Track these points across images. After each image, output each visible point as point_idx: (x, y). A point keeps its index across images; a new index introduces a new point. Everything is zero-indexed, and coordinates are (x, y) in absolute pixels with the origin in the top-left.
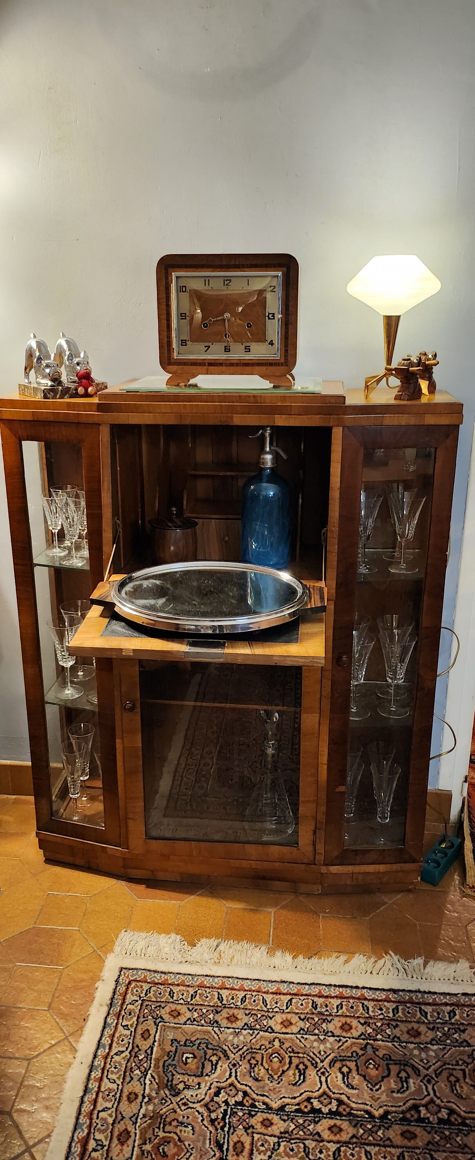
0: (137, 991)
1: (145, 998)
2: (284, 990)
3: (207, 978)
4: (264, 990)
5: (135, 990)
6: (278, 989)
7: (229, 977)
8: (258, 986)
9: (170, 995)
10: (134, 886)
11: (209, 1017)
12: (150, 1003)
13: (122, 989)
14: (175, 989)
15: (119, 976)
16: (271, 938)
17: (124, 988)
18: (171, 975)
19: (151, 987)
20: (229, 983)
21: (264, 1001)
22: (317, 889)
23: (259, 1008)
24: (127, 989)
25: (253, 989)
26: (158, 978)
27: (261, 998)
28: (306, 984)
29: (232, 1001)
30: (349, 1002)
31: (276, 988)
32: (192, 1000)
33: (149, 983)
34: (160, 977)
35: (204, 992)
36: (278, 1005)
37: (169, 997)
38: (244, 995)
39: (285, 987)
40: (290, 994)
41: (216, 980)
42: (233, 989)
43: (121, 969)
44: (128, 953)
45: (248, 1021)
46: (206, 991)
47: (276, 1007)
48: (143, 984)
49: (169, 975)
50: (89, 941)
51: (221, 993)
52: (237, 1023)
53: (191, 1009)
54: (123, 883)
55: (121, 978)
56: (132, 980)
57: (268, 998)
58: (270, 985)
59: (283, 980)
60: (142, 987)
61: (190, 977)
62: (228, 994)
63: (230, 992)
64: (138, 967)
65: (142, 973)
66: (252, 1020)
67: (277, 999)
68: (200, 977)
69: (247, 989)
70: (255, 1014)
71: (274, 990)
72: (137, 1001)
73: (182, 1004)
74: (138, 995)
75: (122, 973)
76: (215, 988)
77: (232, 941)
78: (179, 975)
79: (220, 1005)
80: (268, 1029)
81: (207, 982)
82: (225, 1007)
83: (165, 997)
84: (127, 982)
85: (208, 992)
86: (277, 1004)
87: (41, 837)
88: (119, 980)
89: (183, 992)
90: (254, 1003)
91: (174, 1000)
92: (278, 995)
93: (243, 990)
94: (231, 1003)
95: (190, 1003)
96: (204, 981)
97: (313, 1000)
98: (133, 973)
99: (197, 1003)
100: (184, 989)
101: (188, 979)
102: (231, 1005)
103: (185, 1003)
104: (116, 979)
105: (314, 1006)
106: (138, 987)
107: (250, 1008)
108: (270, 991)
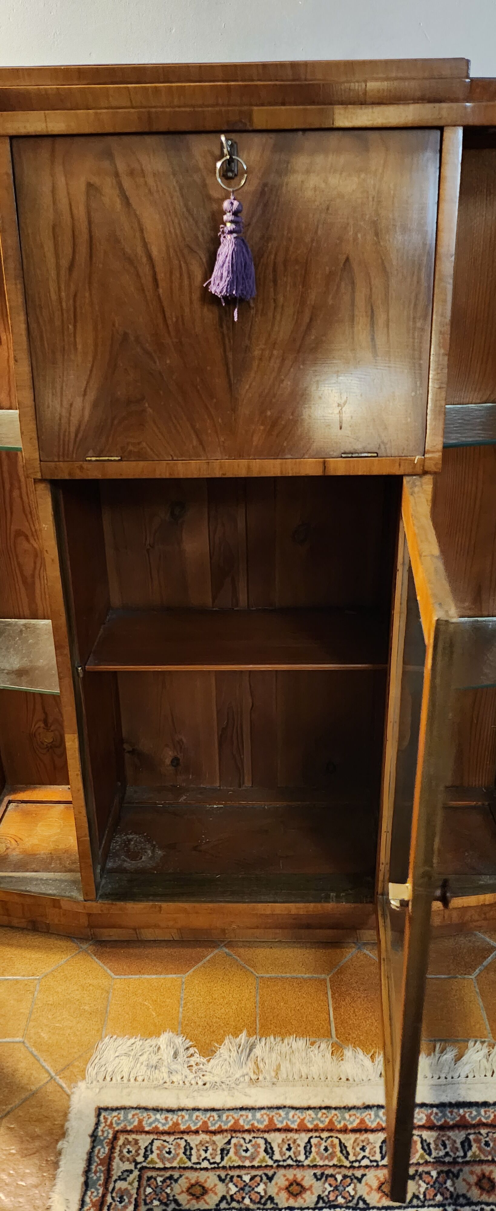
0: (129, 1152)
1: (144, 1164)
2: (372, 1122)
3: (243, 1113)
4: (339, 1126)
5: (125, 1151)
6: (362, 1121)
7: (278, 1108)
8: (327, 1120)
9: (184, 1153)
11: (256, 1190)
12: (154, 1174)
13: (103, 1151)
14: (194, 1140)
15: (97, 1124)
16: (333, 1025)
17: (107, 1149)
18: (184, 1113)
19: (153, 1142)
20: (280, 1119)
21: (343, 1147)
23: (335, 1161)
24: (112, 1149)
25: (321, 1126)
26: (161, 1121)
27: (336, 1141)
29: (288, 1154)
30: (479, 1133)
31: (358, 1121)
32: (222, 1159)
33: (146, 1133)
34: (166, 1118)
35: (242, 1141)
36: (366, 1153)
37: (184, 1157)
38: (307, 1140)
39: (373, 1117)
41: (258, 1115)
42: (288, 1130)
43: (100, 1110)
44: (108, 1079)
45: (324, 1192)
46: (244, 1139)
47: (364, 1157)
48: (138, 1137)
49: (180, 1113)
50: (42, 1058)
51: (269, 1140)
52: (304, 1196)
53: (223, 1177)
55: (100, 1128)
56: (117, 1131)
57: (349, 1140)
58: (347, 1116)
59: (367, 1104)
60: (136, 1142)
61: (214, 1114)
62: (280, 1141)
63: (283, 1135)
64: (127, 1104)
65: (133, 1115)
66: (330, 1189)
67: (363, 1141)
68: (231, 1113)
69: (310, 1126)
70: (332, 1176)
71: (355, 1125)
72: (131, 1172)
73: (206, 1169)
74: (132, 1160)
75: (102, 1118)
76: (258, 1130)
77: (272, 1038)
78: (197, 1113)
79: (270, 1162)
80: (358, 1203)
81: (245, 1120)
82: (278, 1166)
83: (178, 1159)
84: (110, 1136)
85: (247, 1141)
86: (364, 1151)
88: (98, 1132)
89: (207, 1145)
90: (326, 1154)
91: (194, 1163)
92: (363, 1132)
93: (304, 1131)
94: (288, 1158)
95: (221, 1165)
96: (238, 1120)
97: (420, 1136)
98: (119, 1116)
99: (232, 1165)
100: (208, 1140)
101: (211, 1119)
102: (290, 1162)
103: (213, 1166)
104: (90, 1131)
105: (426, 1147)
106: (129, 1143)
107: (321, 1163)
108: (350, 1127)
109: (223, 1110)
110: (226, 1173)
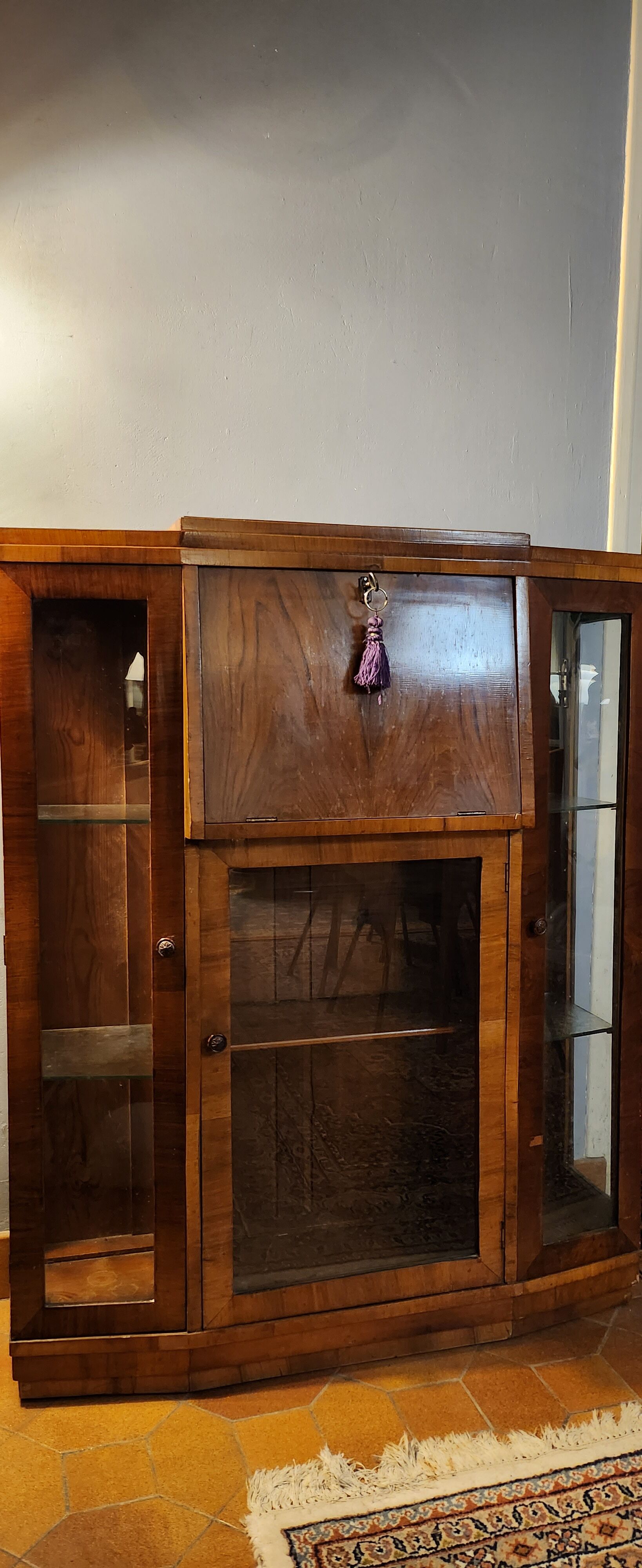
0: (338, 1559)
2: (566, 1483)
3: (438, 1502)
4: (537, 1493)
5: (333, 1559)
6: (557, 1484)
7: (471, 1491)
8: (524, 1490)
9: (397, 1547)
10: (211, 1402)
11: (485, 1560)
14: (401, 1535)
15: (291, 1544)
16: (485, 1418)
17: (313, 1561)
18: (377, 1516)
19: (358, 1545)
20: (477, 1499)
21: (550, 1509)
22: (505, 1329)
23: (548, 1521)
24: (319, 1561)
25: (520, 1496)
26: (357, 1527)
27: (541, 1505)
28: (589, 1464)
29: (500, 1524)
31: (552, 1485)
32: (438, 1544)
33: (349, 1539)
34: (361, 1524)
35: (449, 1525)
36: (574, 1508)
37: (399, 1551)
38: (513, 1510)
39: (565, 1479)
40: (579, 1486)
41: (454, 1501)
42: (488, 1506)
43: (287, 1532)
44: (277, 1508)
45: (551, 1546)
47: (573, 1512)
48: (340, 1545)
49: (373, 1517)
50: (191, 1508)
51: (476, 1519)
52: (534, 1554)
53: (447, 1558)
54: (190, 1403)
55: (296, 1546)
56: (316, 1545)
57: (552, 1501)
58: (540, 1483)
59: (552, 1469)
60: (341, 1549)
61: (409, 1509)
62: (487, 1516)
63: (488, 1511)
64: (313, 1520)
65: (325, 1528)
66: (554, 1543)
67: (566, 1500)
68: (426, 1505)
69: (510, 1498)
70: (551, 1532)
71: (551, 1488)
73: (426, 1555)
74: (344, 1564)
75: (292, 1538)
76: (461, 1513)
77: (431, 1439)
78: (391, 1512)
79: (487, 1535)
80: (586, 1548)
81: (443, 1507)
82: (496, 1536)
83: (393, 1553)
84: (311, 1550)
85: (454, 1524)
86: (571, 1507)
87: (20, 1352)
88: (295, 1550)
89: (416, 1536)
90: (537, 1517)
91: (411, 1553)
92: (562, 1493)
93: (506, 1503)
94: (502, 1528)
95: (438, 1549)
96: (436, 1509)
97: (616, 1484)
98: (310, 1532)
99: (450, 1546)
100: (414, 1531)
101: (408, 1514)
102: (505, 1530)
103: (431, 1551)
104: (288, 1551)
105: (626, 1491)
106: (334, 1552)
107: (536, 1525)
108: (547, 1491)
109: (416, 1504)
110: (447, 1554)
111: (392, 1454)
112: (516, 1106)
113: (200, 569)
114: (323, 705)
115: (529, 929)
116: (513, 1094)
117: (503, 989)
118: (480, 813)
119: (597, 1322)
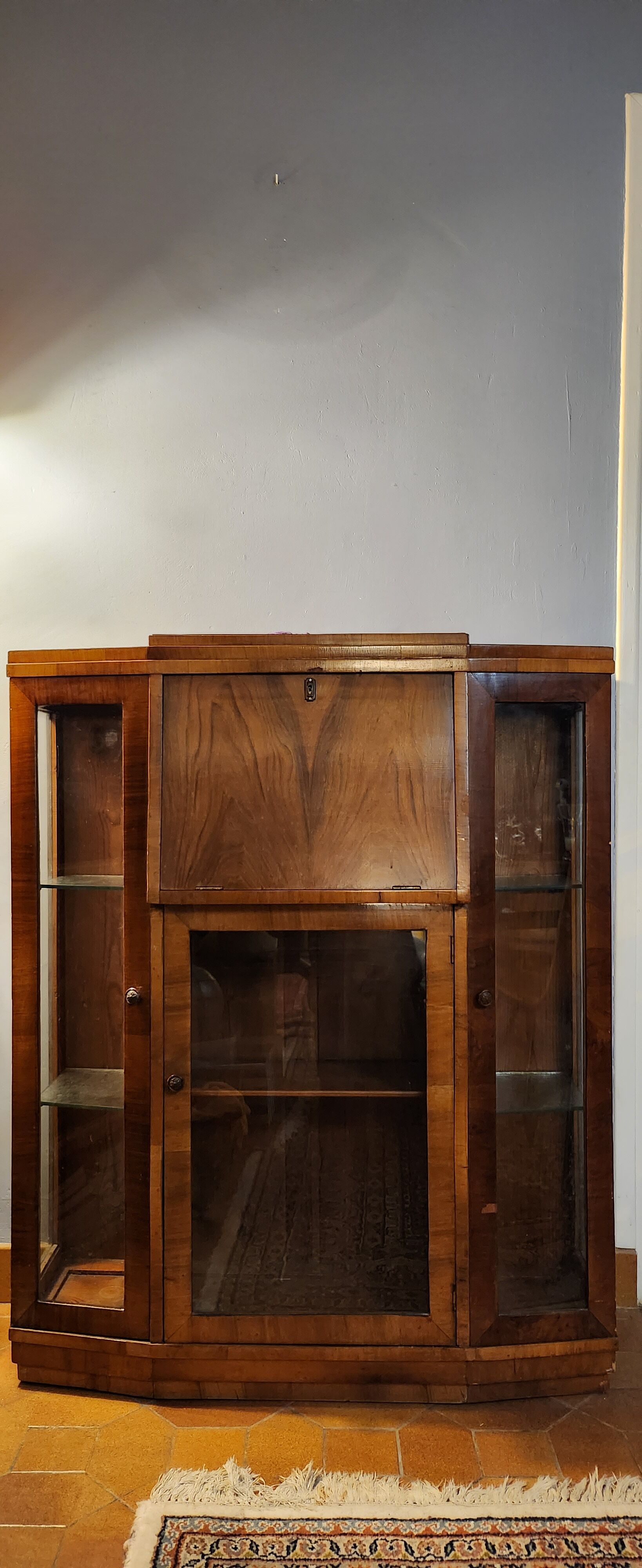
0: (195, 1547)
1: (211, 1556)
2: (437, 1530)
3: (310, 1522)
4: (404, 1533)
5: (192, 1547)
7: (345, 1519)
8: (393, 1528)
9: (251, 1549)
10: (168, 1410)
12: (220, 1563)
13: (170, 1546)
14: (259, 1541)
15: (164, 1528)
16: (401, 1465)
17: (174, 1545)
18: (249, 1522)
19: (218, 1540)
20: (346, 1527)
22: (460, 1393)
23: (400, 1557)
24: (179, 1545)
25: (387, 1532)
26: (227, 1527)
27: (402, 1543)
28: (470, 1520)
30: (544, 1539)
31: (424, 1529)
32: (288, 1554)
33: (212, 1535)
34: (231, 1525)
35: (308, 1542)
36: (432, 1552)
37: (251, 1552)
38: (372, 1542)
39: (438, 1527)
40: (448, 1535)
41: (324, 1524)
42: (352, 1534)
43: (166, 1519)
44: (173, 1499)
46: (311, 1541)
47: (428, 1555)
48: (203, 1537)
49: (245, 1522)
50: (106, 1487)
51: (335, 1542)
54: (151, 1407)
55: (167, 1530)
56: (184, 1533)
57: (414, 1543)
58: (413, 1526)
59: (433, 1517)
60: (202, 1541)
61: (281, 1522)
62: (346, 1542)
63: (349, 1538)
64: (193, 1514)
65: (200, 1522)
67: (428, 1544)
68: (297, 1522)
69: (376, 1532)
71: (420, 1532)
72: (199, 1561)
73: (273, 1561)
74: (198, 1552)
75: (168, 1523)
76: (324, 1534)
77: (339, 1473)
78: (263, 1522)
79: (336, 1556)
81: (311, 1527)
82: (344, 1559)
83: (244, 1553)
84: (177, 1536)
85: (313, 1542)
86: (429, 1550)
87: (18, 1338)
88: (165, 1533)
89: (273, 1544)
90: (391, 1551)
91: (261, 1556)
92: (428, 1537)
93: (370, 1535)
94: (354, 1553)
95: (286, 1558)
96: (305, 1527)
97: (486, 1541)
98: (185, 1522)
99: (298, 1558)
100: (274, 1540)
101: (277, 1526)
103: (279, 1558)
104: (158, 1532)
105: (490, 1548)
106: (196, 1541)
107: (386, 1558)
108: (415, 1533)
109: (289, 1520)
110: (292, 1564)
111: (296, 1479)
112: (465, 1171)
113: (165, 677)
114: (268, 790)
115: (476, 1001)
116: (462, 1158)
117: (450, 1056)
118: (414, 888)
119: (563, 1403)
